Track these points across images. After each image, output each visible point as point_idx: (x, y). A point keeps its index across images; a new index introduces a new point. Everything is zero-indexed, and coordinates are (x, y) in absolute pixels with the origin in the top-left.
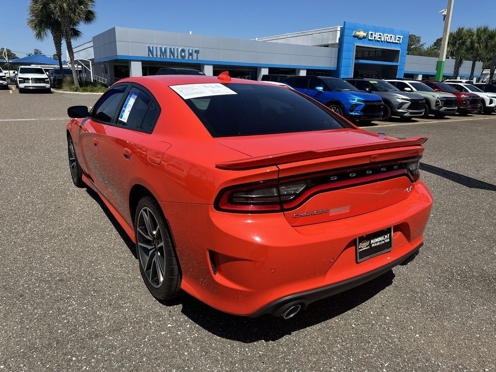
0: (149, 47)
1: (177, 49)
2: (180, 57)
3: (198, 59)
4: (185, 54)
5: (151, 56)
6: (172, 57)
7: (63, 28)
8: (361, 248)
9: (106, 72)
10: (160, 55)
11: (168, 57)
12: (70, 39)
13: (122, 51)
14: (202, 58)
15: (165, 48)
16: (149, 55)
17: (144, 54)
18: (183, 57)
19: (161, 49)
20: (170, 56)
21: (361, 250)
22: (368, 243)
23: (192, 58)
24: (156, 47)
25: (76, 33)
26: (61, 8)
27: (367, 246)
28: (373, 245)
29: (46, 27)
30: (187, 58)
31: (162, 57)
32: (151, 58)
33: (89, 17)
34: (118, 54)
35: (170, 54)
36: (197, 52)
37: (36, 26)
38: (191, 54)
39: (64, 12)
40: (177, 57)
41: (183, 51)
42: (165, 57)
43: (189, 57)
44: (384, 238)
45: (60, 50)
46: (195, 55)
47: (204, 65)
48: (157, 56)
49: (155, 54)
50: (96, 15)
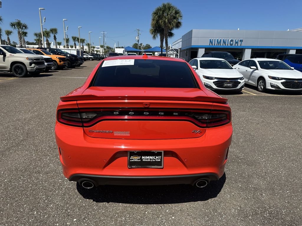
0: (210, 40)
1: (228, 40)
2: (229, 45)
3: (242, 45)
4: (233, 43)
5: (211, 45)
6: (224, 45)
7: (165, 32)
8: (133, 159)
9: (187, 55)
10: (217, 44)
11: (222, 45)
12: (167, 38)
13: (195, 43)
14: (244, 44)
15: (221, 40)
16: (210, 44)
17: (207, 44)
18: (231, 45)
19: (218, 40)
20: (223, 44)
21: (133, 161)
22: (139, 158)
23: (237, 45)
24: (215, 40)
25: (171, 35)
26: (164, 22)
27: (138, 159)
28: (144, 160)
29: (158, 32)
30: (234, 45)
31: (218, 45)
32: (211, 46)
33: (178, 25)
34: (192, 45)
35: (223, 43)
36: (241, 41)
37: (153, 32)
38: (237, 43)
39: (166, 24)
40: (228, 44)
41: (232, 41)
42: (219, 45)
43: (235, 45)
44: (155, 157)
45: (163, 44)
46: (239, 43)
47: (245, 49)
48: (215, 45)
49: (214, 43)
50: (182, 24)
